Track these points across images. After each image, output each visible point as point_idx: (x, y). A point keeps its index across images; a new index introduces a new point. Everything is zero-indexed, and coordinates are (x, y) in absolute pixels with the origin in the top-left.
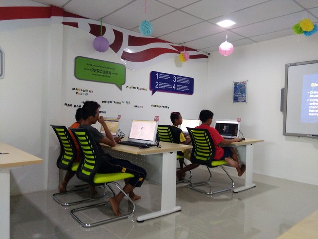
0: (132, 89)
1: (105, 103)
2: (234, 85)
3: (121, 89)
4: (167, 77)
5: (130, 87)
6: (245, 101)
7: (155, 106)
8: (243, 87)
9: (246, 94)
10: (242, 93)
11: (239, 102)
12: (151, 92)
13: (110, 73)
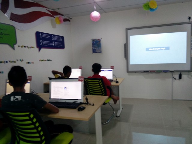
0: (23, 48)
2: (92, 41)
4: (48, 37)
5: (22, 47)
6: (101, 52)
7: (42, 60)
8: (99, 43)
9: (101, 47)
10: (99, 47)
11: (96, 52)
13: (2, 34)
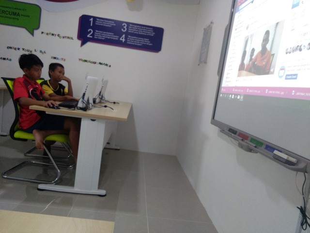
1: (10, 49)
2: (204, 34)
3: (33, 34)
5: (47, 34)
10: (205, 48)
12: (80, 42)
13: (18, 15)
